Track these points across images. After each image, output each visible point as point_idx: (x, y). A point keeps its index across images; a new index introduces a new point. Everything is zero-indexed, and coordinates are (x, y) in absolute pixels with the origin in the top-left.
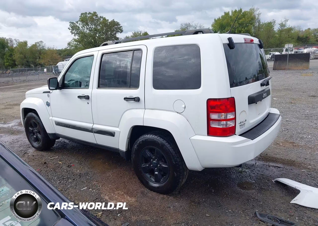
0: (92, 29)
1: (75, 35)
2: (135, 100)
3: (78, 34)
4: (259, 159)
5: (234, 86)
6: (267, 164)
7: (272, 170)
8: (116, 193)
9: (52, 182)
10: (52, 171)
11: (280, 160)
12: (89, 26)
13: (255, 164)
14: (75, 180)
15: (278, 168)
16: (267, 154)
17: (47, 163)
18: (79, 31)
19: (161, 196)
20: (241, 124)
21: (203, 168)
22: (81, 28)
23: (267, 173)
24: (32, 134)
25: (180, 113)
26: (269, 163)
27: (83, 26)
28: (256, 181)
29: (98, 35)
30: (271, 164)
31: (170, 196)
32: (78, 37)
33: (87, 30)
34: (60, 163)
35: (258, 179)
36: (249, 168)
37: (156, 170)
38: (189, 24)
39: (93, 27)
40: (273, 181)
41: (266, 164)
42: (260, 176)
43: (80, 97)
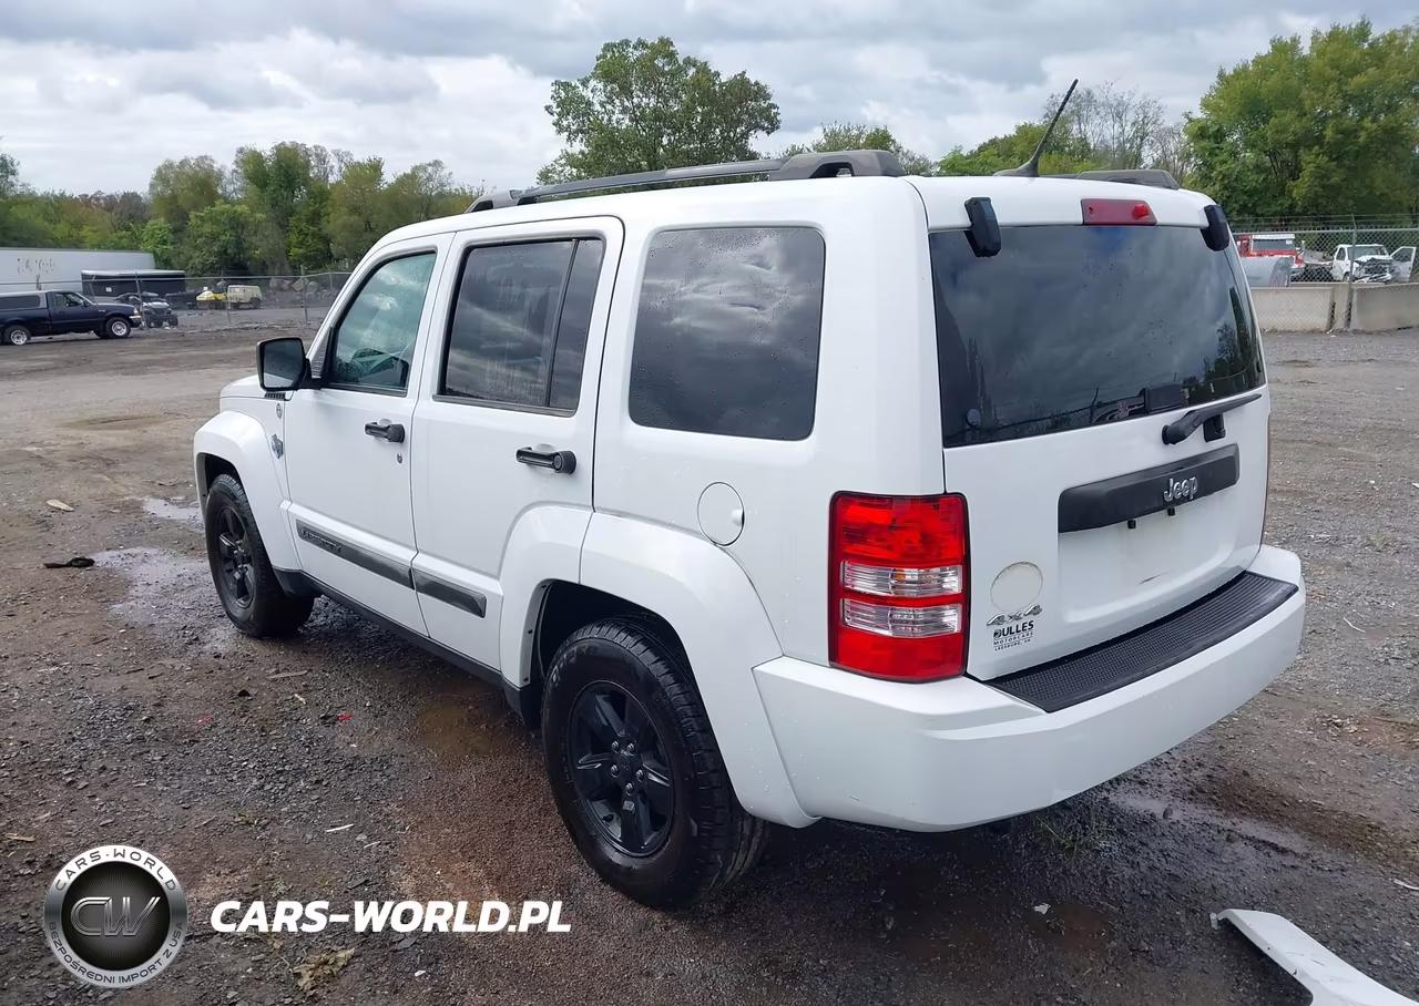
0: (643, 112)
1: (569, 138)
2: (552, 466)
3: (582, 132)
4: (1192, 793)
5: (968, 440)
6: (1227, 824)
7: (1238, 859)
8: (456, 867)
9: (232, 781)
10: (252, 731)
11: (1305, 815)
12: (635, 100)
13: (1160, 816)
14: (324, 783)
15: (1272, 853)
16: (1246, 774)
17: (249, 695)
18: (589, 119)
19: (641, 913)
20: (1001, 628)
21: (807, 813)
22: (597, 107)
23: (1203, 870)
24: (229, 565)
25: (724, 547)
26: (1235, 820)
27: (609, 98)
28: (1125, 905)
29: (669, 140)
30: (1249, 827)
31: (679, 919)
32: (583, 148)
33: (621, 116)
34: (301, 699)
35: (1143, 896)
36: (1121, 831)
37: (631, 791)
38: (1089, 93)
39: (651, 105)
40: (1213, 916)
41: (1214, 821)
42: (1160, 880)
43: (371, 429)
